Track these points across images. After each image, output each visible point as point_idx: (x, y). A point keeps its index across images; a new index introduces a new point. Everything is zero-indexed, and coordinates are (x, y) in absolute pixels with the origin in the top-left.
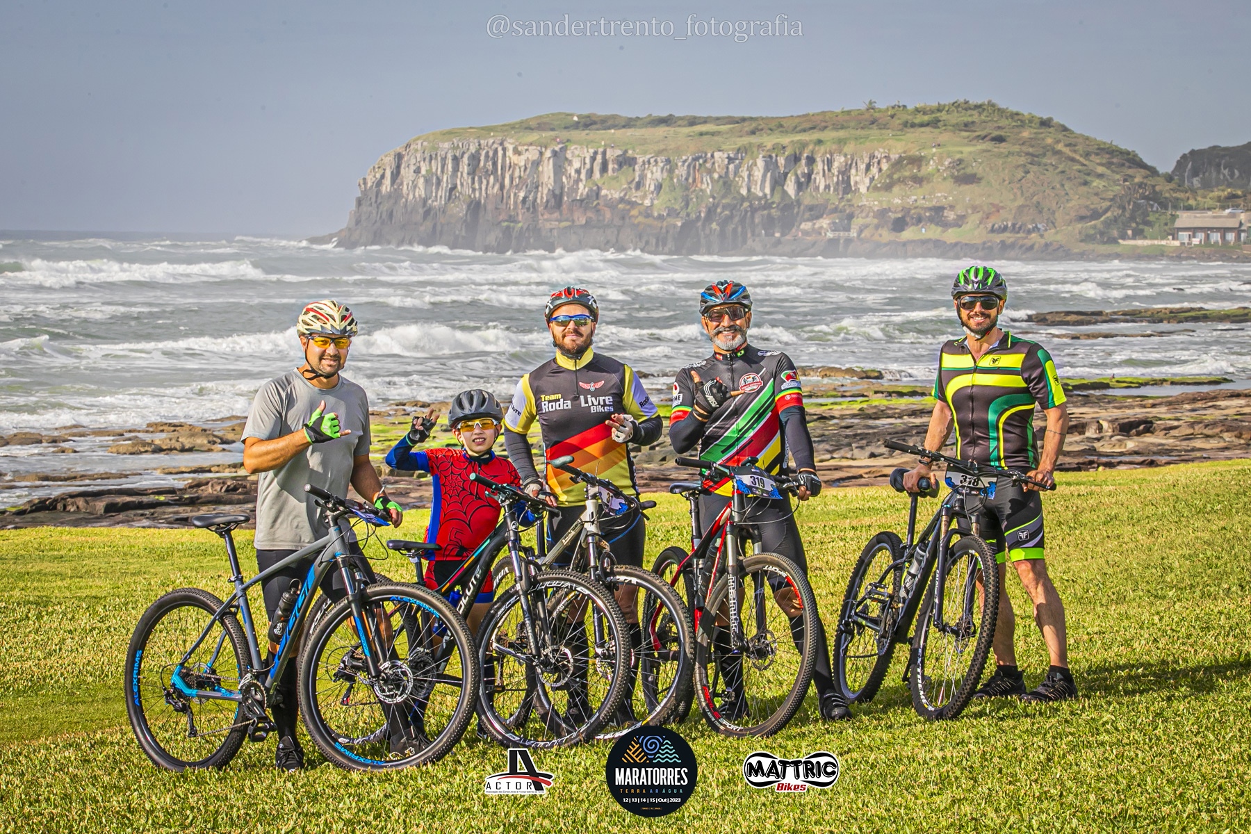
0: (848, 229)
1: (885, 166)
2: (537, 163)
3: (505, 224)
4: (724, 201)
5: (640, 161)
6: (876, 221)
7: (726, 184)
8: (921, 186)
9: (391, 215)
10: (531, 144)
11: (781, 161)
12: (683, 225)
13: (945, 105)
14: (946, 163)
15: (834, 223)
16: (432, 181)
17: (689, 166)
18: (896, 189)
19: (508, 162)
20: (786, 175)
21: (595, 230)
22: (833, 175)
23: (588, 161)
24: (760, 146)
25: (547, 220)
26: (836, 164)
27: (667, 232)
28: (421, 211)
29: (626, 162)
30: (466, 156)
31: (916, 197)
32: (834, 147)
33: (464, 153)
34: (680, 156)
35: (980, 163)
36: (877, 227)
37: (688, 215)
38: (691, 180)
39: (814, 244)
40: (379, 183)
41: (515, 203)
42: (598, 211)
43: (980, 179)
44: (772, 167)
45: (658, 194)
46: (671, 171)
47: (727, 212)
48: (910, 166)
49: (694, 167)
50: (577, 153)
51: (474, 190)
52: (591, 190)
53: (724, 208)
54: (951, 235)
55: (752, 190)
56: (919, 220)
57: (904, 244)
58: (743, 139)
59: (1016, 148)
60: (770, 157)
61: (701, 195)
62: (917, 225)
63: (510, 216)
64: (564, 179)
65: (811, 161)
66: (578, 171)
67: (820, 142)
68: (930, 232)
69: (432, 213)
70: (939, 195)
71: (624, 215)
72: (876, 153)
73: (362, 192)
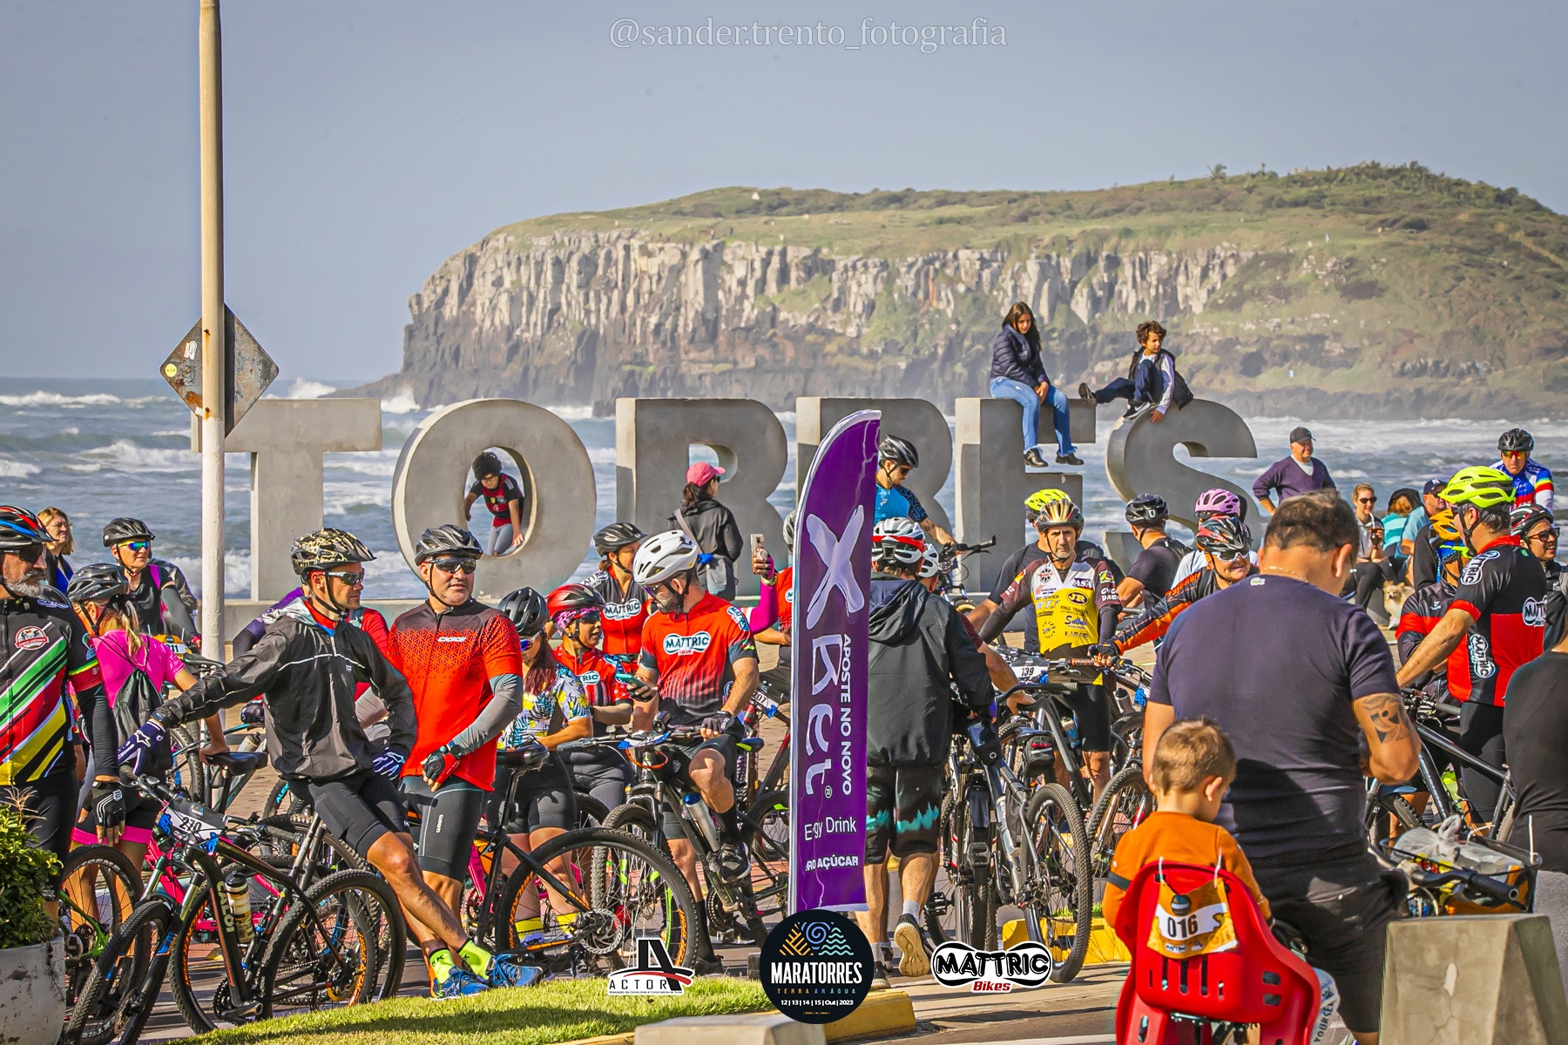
2: (677, 271)
3: (627, 368)
4: (974, 329)
5: (840, 266)
6: (1215, 359)
7: (977, 300)
8: (1288, 303)
9: (457, 355)
10: (668, 240)
11: (1066, 263)
12: (909, 368)
13: (1339, 171)
14: (1329, 265)
16: (521, 298)
17: (918, 274)
18: (1248, 307)
19: (633, 268)
20: (1073, 285)
21: (769, 375)
22: (1150, 285)
23: (757, 265)
24: (1033, 240)
25: (694, 361)
26: (1154, 269)
27: (883, 378)
28: (504, 347)
29: (817, 267)
30: (574, 263)
31: (1280, 320)
32: (1151, 240)
33: (571, 254)
34: (904, 258)
35: (1384, 265)
37: (917, 351)
38: (921, 295)
40: (440, 302)
41: (644, 333)
42: (775, 346)
43: (1382, 292)
44: (1051, 274)
45: (869, 316)
46: (889, 281)
47: (979, 347)
48: (1271, 270)
49: (927, 275)
50: (740, 253)
51: (588, 312)
52: (762, 312)
53: (975, 340)
54: (1336, 381)
56: (1286, 357)
57: (1260, 395)
58: (1007, 228)
59: (1445, 240)
60: (1048, 257)
61: (937, 320)
62: (1282, 364)
63: (636, 356)
64: (721, 295)
65: (1114, 262)
66: (742, 283)
67: (1127, 233)
68: (1302, 375)
69: (521, 350)
70: (1317, 316)
71: (815, 352)
72: (1218, 250)
73: (414, 316)
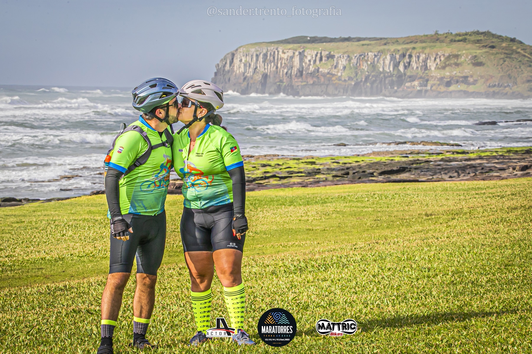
0: (426, 86)
1: (442, 59)
2: (292, 57)
3: (278, 83)
4: (373, 74)
5: (336, 56)
6: (438, 82)
7: (373, 66)
8: (458, 67)
9: (229, 80)
10: (290, 49)
11: (398, 56)
12: (355, 84)
13: (469, 32)
14: (469, 57)
15: (420, 83)
16: (247, 65)
17: (357, 59)
18: (447, 69)
19: (280, 57)
20: (399, 62)
21: (317, 86)
22: (420, 62)
23: (314, 56)
24: (389, 50)
25: (296, 82)
26: (421, 58)
27: (348, 87)
28: (242, 78)
29: (330, 57)
30: (261, 56)
31: (456, 72)
32: (421, 50)
33: (260, 53)
34: (353, 55)
35: (484, 57)
36: (439, 85)
37: (357, 79)
38: (358, 65)
39: (411, 92)
40: (224, 66)
41: (283, 74)
42: (318, 78)
43: (484, 64)
44: (393, 59)
45: (344, 70)
46: (350, 61)
47: (374, 79)
48: (454, 59)
49: (360, 59)
50: (309, 53)
51: (265, 69)
52: (315, 69)
53: (373, 76)
54: (471, 88)
55: (385, 69)
56: (457, 82)
57: (451, 92)
58: (381, 47)
59: (500, 51)
60: (393, 55)
61: (362, 71)
62: (456, 84)
63: (280, 80)
64: (304, 64)
65: (410, 56)
66: (310, 61)
67: (414, 48)
68: (462, 87)
69: (247, 79)
70: (466, 71)
71: (329, 80)
72: (439, 53)
73: (217, 70)
